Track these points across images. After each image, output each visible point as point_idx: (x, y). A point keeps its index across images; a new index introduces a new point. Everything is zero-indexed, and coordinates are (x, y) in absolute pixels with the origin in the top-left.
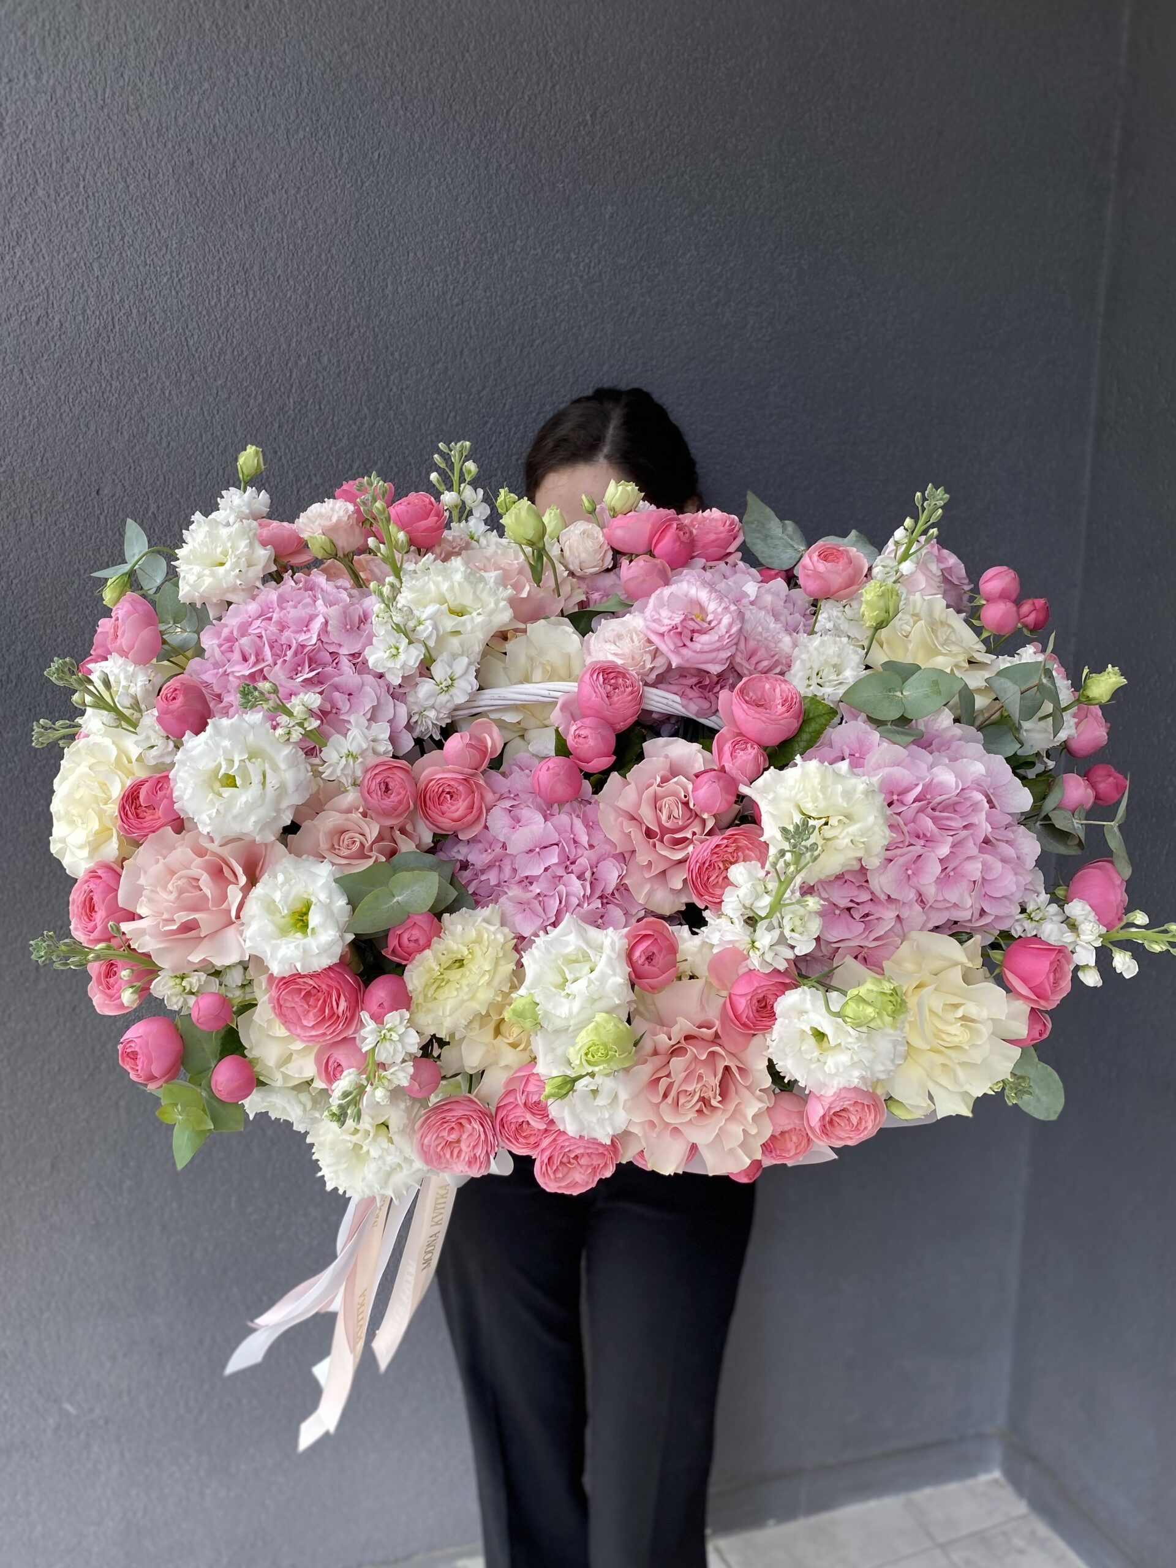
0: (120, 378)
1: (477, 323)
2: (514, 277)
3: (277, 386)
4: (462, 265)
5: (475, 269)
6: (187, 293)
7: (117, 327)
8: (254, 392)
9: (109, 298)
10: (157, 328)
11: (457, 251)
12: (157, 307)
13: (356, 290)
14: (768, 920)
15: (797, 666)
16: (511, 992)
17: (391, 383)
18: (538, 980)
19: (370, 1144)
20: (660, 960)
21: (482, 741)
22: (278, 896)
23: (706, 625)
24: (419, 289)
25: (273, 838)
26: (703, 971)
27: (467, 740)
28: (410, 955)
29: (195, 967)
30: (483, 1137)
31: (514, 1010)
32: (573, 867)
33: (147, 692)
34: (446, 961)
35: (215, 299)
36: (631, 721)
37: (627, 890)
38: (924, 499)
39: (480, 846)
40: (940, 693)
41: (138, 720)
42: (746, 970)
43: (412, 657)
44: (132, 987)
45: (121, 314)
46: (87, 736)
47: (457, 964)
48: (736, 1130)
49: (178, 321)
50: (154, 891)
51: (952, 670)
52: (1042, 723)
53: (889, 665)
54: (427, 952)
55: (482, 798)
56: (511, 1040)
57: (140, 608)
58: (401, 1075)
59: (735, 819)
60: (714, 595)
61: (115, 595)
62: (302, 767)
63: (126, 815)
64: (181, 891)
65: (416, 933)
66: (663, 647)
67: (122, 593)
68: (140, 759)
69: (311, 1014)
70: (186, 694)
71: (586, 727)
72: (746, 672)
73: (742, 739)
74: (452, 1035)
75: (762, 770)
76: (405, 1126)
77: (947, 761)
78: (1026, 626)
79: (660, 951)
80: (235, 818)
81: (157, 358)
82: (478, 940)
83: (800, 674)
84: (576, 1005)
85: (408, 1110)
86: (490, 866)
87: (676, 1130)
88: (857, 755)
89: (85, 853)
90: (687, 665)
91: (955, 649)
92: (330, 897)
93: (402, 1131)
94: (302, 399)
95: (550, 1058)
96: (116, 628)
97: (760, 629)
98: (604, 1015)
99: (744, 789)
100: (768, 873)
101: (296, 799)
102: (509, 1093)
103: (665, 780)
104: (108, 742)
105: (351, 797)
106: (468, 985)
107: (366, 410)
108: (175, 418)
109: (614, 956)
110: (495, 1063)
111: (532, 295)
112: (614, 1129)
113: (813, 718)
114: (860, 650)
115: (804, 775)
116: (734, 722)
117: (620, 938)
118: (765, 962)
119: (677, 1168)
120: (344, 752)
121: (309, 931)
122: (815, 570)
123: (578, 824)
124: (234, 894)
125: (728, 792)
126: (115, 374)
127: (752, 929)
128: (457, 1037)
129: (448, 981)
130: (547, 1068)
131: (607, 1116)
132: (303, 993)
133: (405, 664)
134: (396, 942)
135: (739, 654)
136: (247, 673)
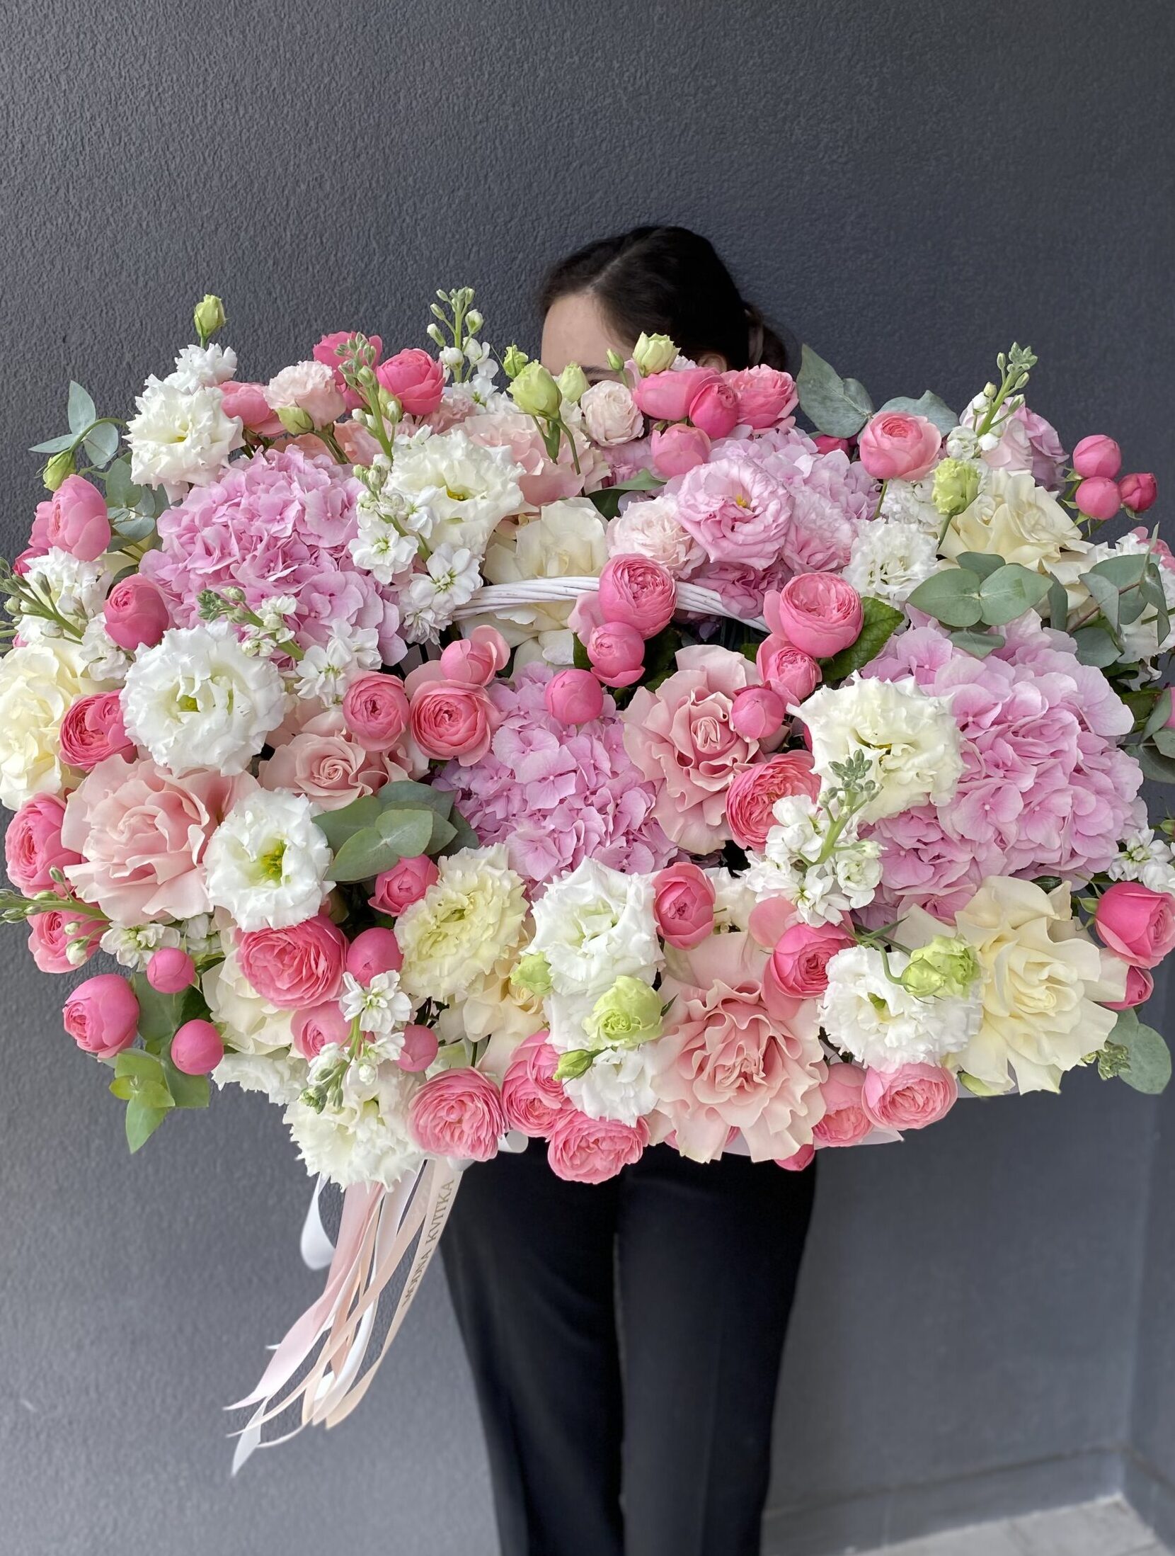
0: (91, 207)
1: (504, 143)
2: (547, 90)
3: (272, 216)
4: (487, 76)
5: (502, 80)
6: (168, 109)
7: (87, 149)
8: (245, 224)
9: (78, 115)
10: (133, 150)
11: (481, 59)
12: (133, 125)
13: (363, 106)
14: (819, 866)
15: (856, 560)
16: (520, 947)
17: (404, 213)
18: (551, 933)
19: (357, 1125)
20: (692, 911)
21: (487, 651)
22: (246, 839)
23: (749, 513)
24: (436, 104)
25: (240, 770)
26: (743, 922)
27: (468, 650)
28: (400, 906)
29: (152, 919)
30: (487, 1117)
31: (521, 973)
32: (593, 799)
33: (94, 593)
34: (443, 912)
35: (201, 117)
36: (662, 625)
37: (656, 823)
38: (1008, 362)
39: (485, 773)
40: (1024, 595)
41: (83, 628)
42: (793, 923)
43: (404, 551)
44: (78, 942)
45: (92, 133)
46: (25, 644)
47: (457, 915)
48: (783, 1110)
49: (158, 142)
50: (102, 831)
51: (1040, 563)
52: (1146, 627)
53: (967, 559)
54: (421, 902)
55: (487, 717)
56: (520, 1003)
57: (84, 494)
58: (391, 1047)
59: (784, 741)
60: (759, 476)
61: (57, 477)
62: (274, 685)
63: (70, 740)
64: (134, 831)
65: (407, 880)
66: (699, 538)
67: (65, 476)
68: (85, 674)
69: (286, 974)
70: (139, 599)
71: (609, 635)
72: (797, 567)
73: (791, 650)
74: (452, 998)
75: (814, 685)
76: (398, 1104)
77: (1031, 674)
78: (1129, 506)
79: (694, 901)
80: (196, 748)
81: (133, 184)
82: (481, 888)
83: (861, 569)
84: (595, 966)
85: (401, 1086)
86: (497, 796)
87: (712, 1111)
88: (927, 667)
89: (23, 783)
90: (728, 560)
91: (1044, 537)
92: (307, 839)
93: (394, 1111)
94: (301, 231)
95: (565, 1026)
96: (58, 517)
97: (813, 516)
98: (626, 978)
99: (792, 710)
100: (820, 809)
101: (268, 723)
102: (518, 1065)
103: (701, 697)
104: (48, 652)
105: (333, 717)
106: (469, 940)
107: (374, 244)
108: (154, 253)
109: (639, 908)
110: (502, 1028)
111: (569, 111)
112: (640, 1109)
113: (875, 624)
114: (931, 539)
115: (862, 696)
116: (782, 630)
117: (647, 887)
118: (814, 914)
119: (715, 1154)
120: (324, 666)
121: (282, 879)
122: (879, 447)
123: (599, 749)
124: (195, 835)
125: (773, 714)
126: (84, 203)
127: (801, 875)
128: (457, 1000)
129: (446, 935)
130: (562, 1039)
131: (632, 1094)
132: (276, 951)
133: (395, 561)
134: (385, 891)
135: (789, 547)
136: (210, 570)
